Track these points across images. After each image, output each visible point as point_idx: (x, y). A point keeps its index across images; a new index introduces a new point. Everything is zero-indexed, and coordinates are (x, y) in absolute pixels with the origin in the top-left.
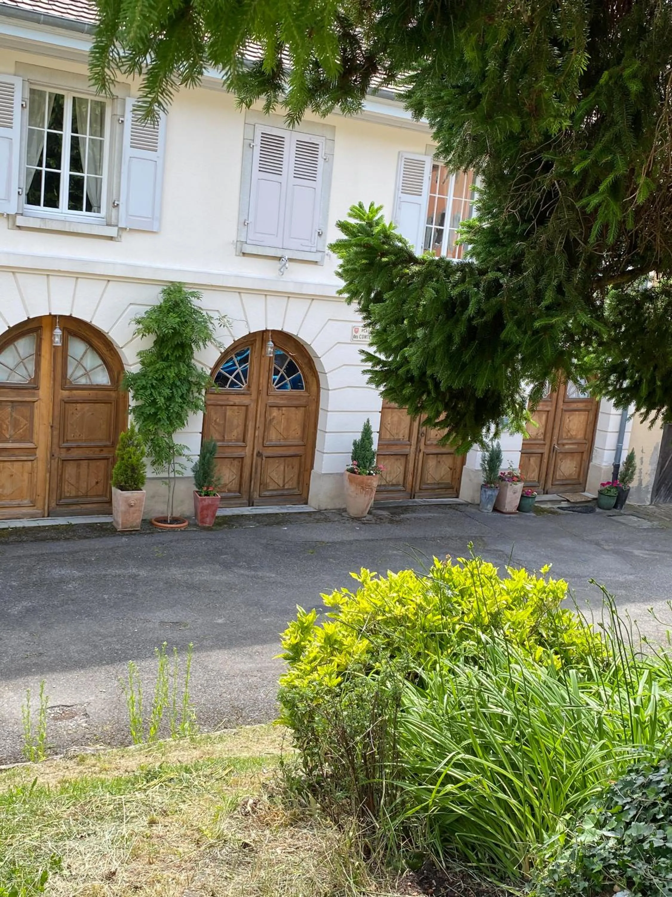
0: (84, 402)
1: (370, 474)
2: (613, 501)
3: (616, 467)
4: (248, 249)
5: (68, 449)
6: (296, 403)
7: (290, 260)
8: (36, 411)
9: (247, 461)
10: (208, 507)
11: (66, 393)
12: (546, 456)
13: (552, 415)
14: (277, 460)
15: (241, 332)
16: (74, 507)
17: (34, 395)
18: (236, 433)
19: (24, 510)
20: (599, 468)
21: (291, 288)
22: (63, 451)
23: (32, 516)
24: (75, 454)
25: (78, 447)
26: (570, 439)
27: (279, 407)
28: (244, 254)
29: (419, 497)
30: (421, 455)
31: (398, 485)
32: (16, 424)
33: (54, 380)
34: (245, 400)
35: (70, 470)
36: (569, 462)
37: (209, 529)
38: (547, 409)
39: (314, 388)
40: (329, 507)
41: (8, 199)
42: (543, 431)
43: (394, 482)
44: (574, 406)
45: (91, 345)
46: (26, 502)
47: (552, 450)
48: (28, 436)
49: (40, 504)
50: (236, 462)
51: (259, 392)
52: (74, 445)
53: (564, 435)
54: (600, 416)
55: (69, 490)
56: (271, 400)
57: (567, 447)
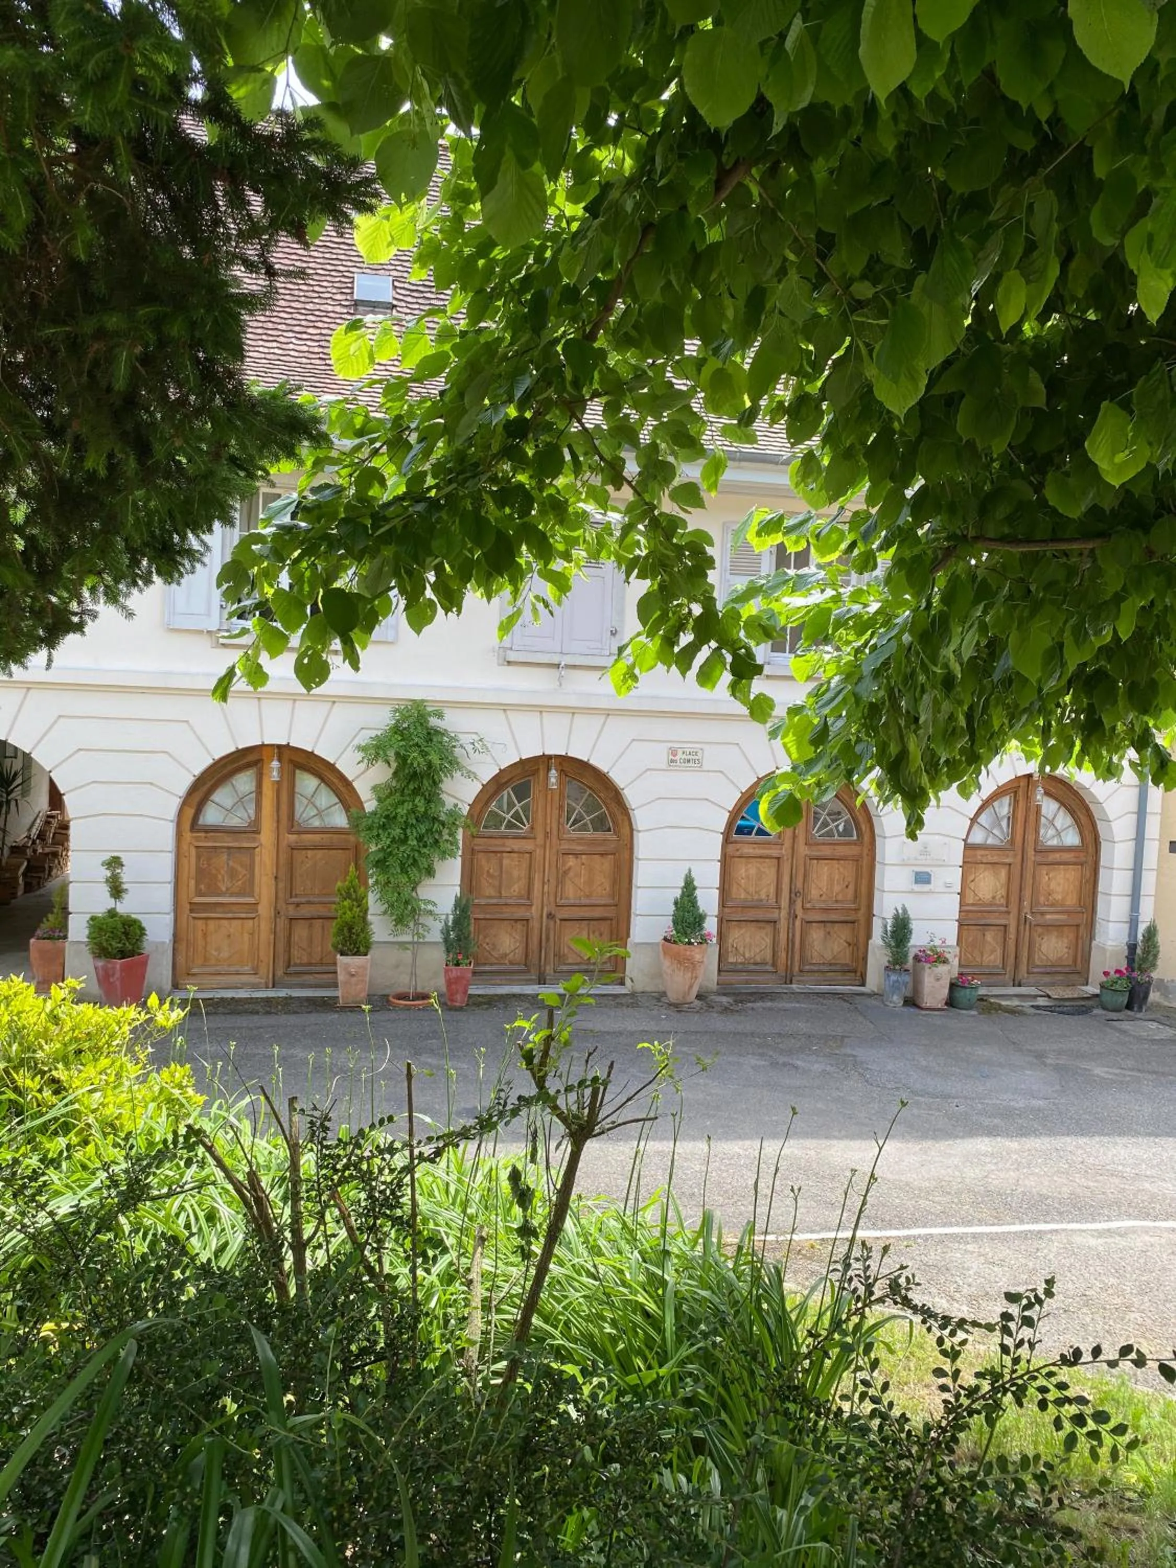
0: (315, 848)
1: (690, 943)
2: (1125, 999)
3: (1132, 948)
4: (512, 656)
5: (298, 905)
6: (601, 849)
7: (567, 666)
8: (257, 859)
9: (535, 924)
10: (458, 979)
11: (293, 838)
12: (1012, 930)
13: (1016, 870)
14: (577, 924)
15: (509, 759)
16: (306, 977)
17: (254, 840)
18: (517, 888)
19: (244, 979)
20: (1103, 950)
21: (573, 702)
22: (291, 908)
23: (255, 987)
24: (305, 911)
25: (309, 903)
26: (1052, 905)
27: (576, 855)
28: (509, 663)
29: (799, 982)
30: (798, 923)
31: (764, 963)
32: (233, 874)
33: (278, 821)
34: (528, 845)
35: (301, 932)
36: (1054, 940)
37: (460, 1009)
38: (1007, 860)
39: (626, 830)
40: (648, 989)
41: (209, 615)
42: (1004, 893)
43: (758, 959)
44: (1053, 857)
45: (322, 779)
46: (247, 969)
47: (1022, 921)
48: (248, 888)
49: (263, 970)
50: (519, 926)
51: (547, 835)
52: (303, 900)
53: (1042, 899)
54: (1102, 872)
55: (298, 955)
56: (565, 846)
57: (1048, 917)
